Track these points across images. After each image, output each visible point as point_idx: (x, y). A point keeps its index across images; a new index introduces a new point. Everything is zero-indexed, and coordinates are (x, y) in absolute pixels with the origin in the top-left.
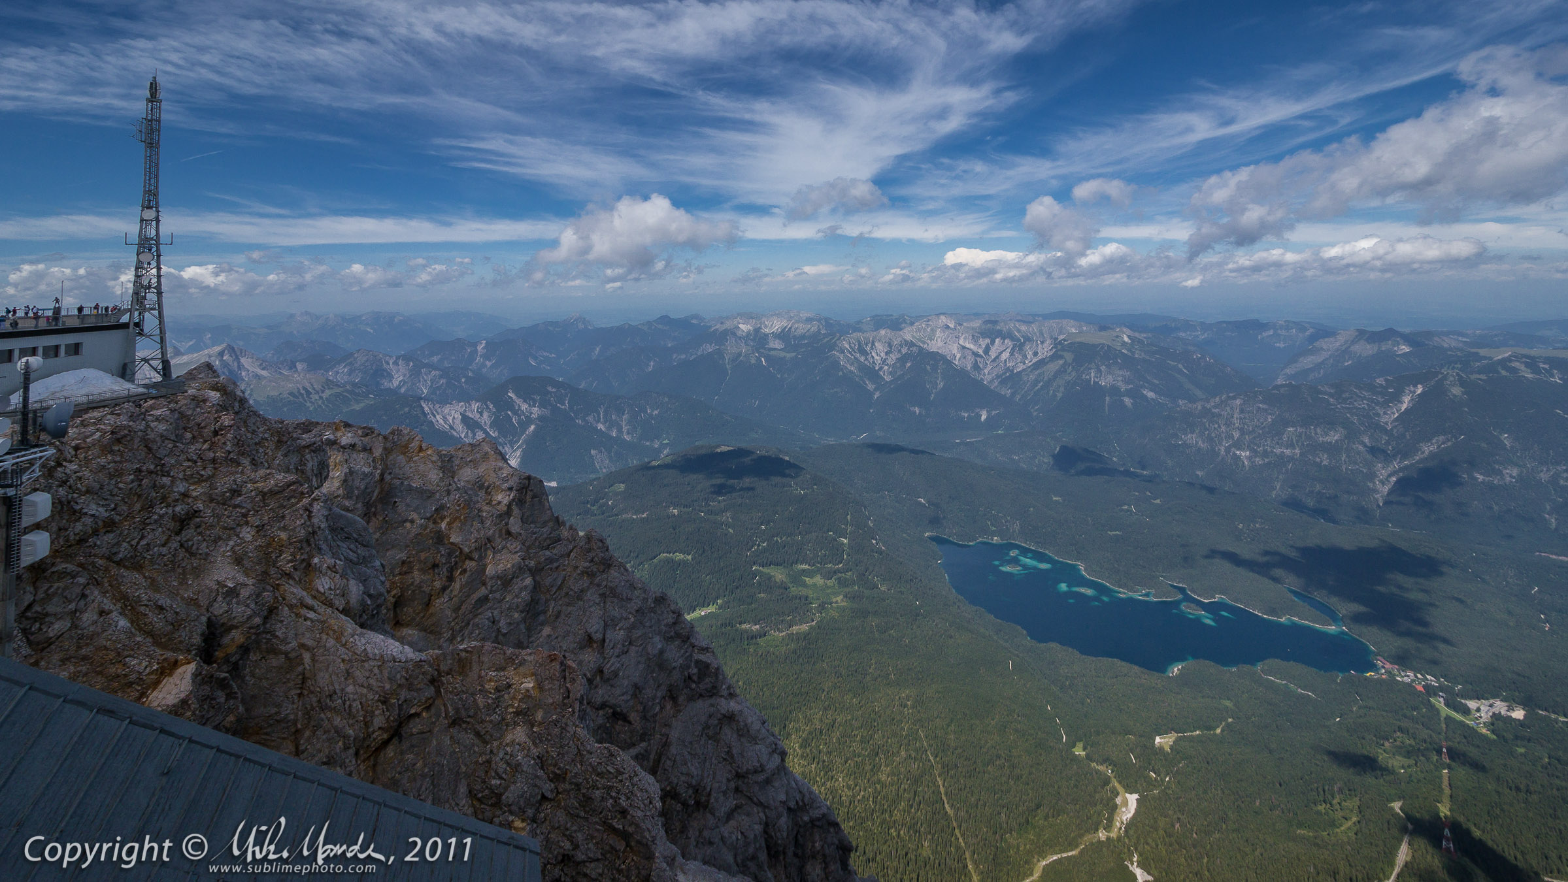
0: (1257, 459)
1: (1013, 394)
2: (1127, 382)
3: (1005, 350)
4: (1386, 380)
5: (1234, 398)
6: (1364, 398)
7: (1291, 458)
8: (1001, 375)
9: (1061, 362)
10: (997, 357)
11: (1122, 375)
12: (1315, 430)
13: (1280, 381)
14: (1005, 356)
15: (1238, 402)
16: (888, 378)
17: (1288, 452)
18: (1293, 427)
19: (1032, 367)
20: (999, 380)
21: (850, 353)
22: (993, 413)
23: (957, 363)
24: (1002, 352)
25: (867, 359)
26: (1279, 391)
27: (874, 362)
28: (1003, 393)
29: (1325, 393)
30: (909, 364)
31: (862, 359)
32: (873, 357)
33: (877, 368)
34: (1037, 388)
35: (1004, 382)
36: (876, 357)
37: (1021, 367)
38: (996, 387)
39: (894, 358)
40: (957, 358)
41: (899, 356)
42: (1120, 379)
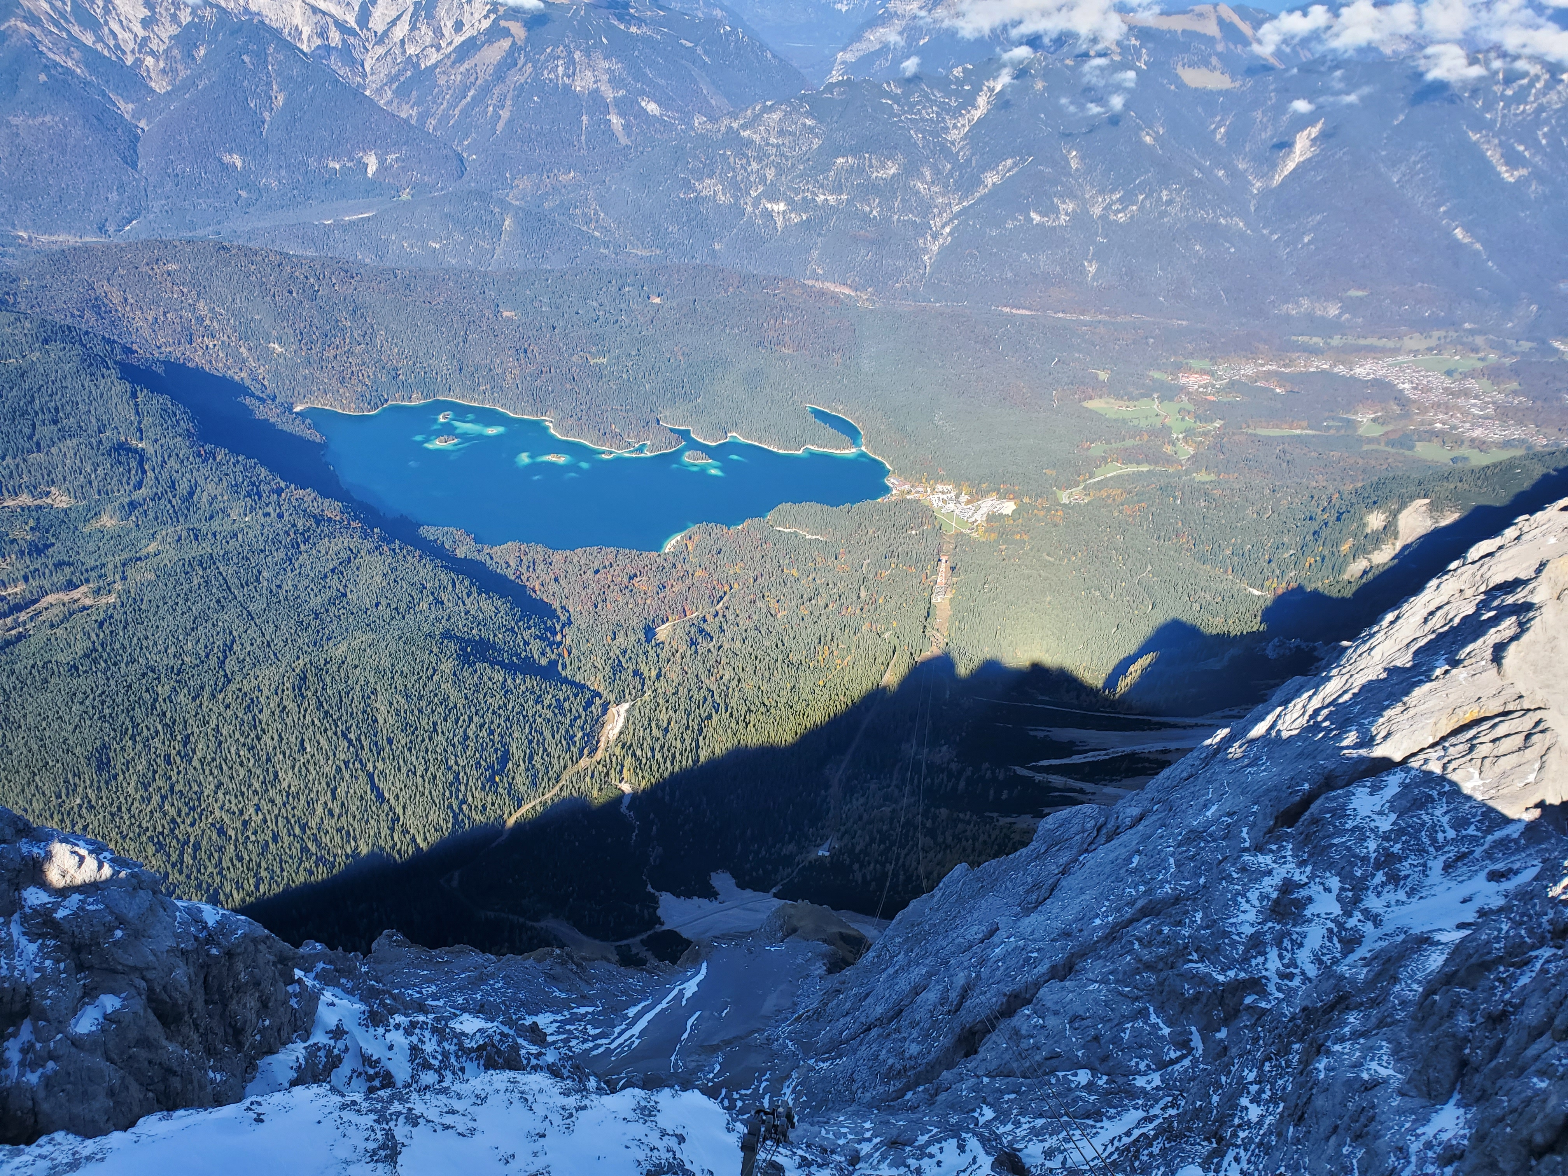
0: (793, 216)
1: (423, 117)
2: (615, 81)
3: (399, 17)
4: (965, 70)
5: (771, 110)
6: (934, 102)
7: (835, 209)
8: (397, 76)
9: (506, 44)
10: (386, 33)
11: (609, 71)
12: (870, 159)
13: (835, 76)
14: (401, 31)
15: (776, 116)
16: (160, 86)
17: (832, 199)
18: (843, 157)
19: (452, 57)
20: (394, 86)
21: (56, 24)
22: (389, 158)
23: (305, 48)
24: (393, 23)
25: (100, 39)
26: (832, 94)
27: (118, 46)
28: (404, 115)
29: (888, 95)
30: (202, 52)
31: (88, 39)
32: (112, 32)
33: (129, 63)
34: (464, 102)
35: (402, 92)
36: (121, 34)
37: (434, 57)
38: (390, 102)
39: (164, 36)
40: (305, 36)
41: (174, 30)
42: (606, 77)
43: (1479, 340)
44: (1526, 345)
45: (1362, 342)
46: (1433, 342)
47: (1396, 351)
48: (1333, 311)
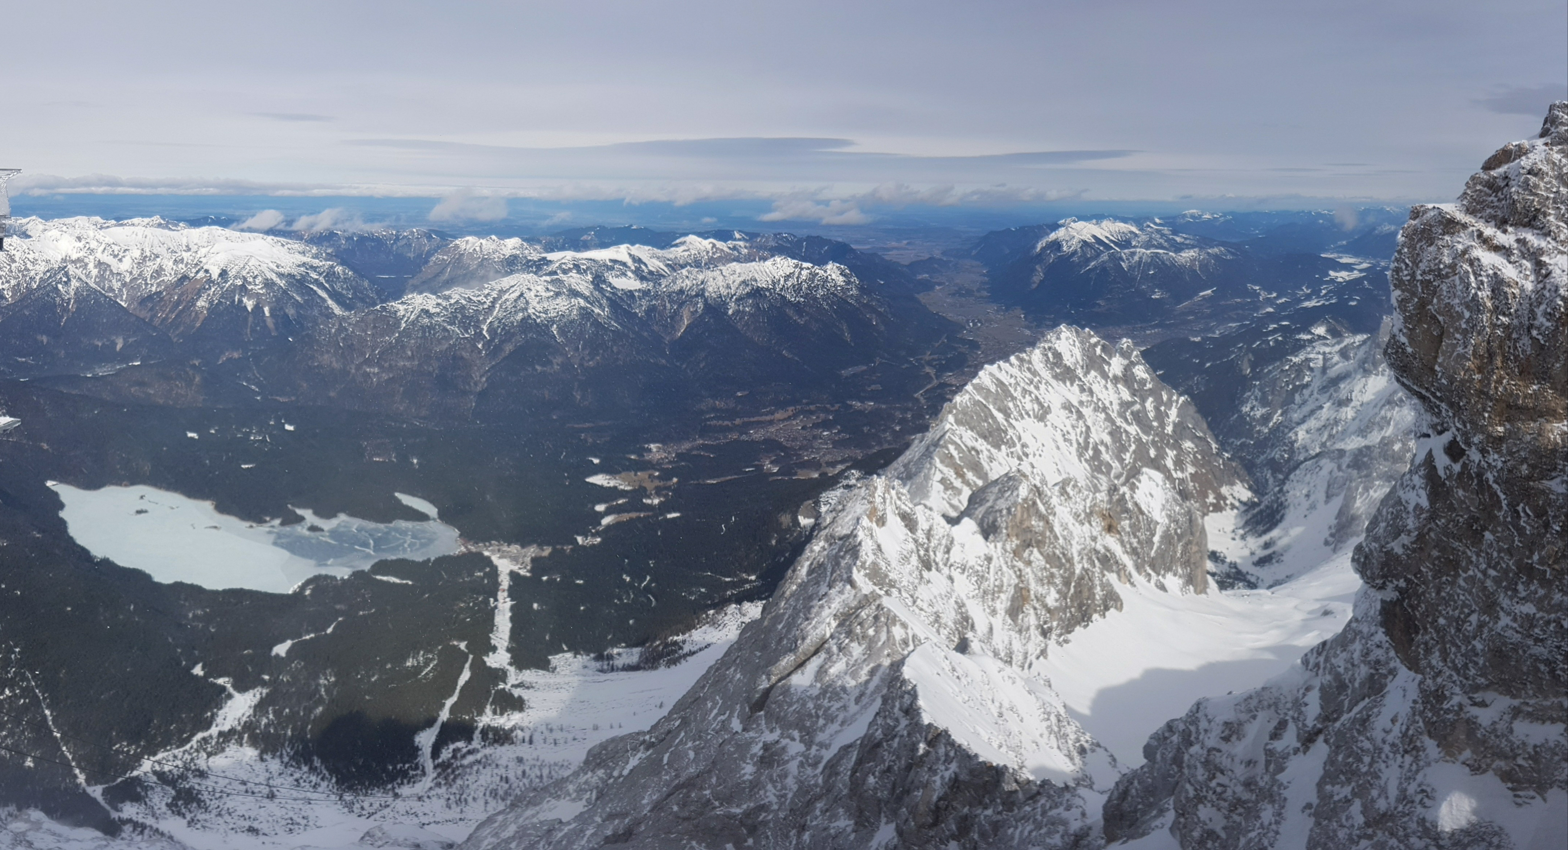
0: (384, 375)
1: (153, 317)
16: (11, 300)
20: (139, 300)
22: (130, 341)
28: (142, 316)
34: (178, 310)
35: (144, 303)
38: (135, 309)
43: (812, 407)
44: (837, 406)
45: (752, 419)
46: (790, 413)
47: (771, 422)
48: (732, 405)
